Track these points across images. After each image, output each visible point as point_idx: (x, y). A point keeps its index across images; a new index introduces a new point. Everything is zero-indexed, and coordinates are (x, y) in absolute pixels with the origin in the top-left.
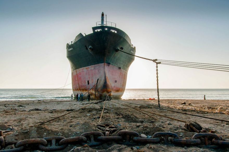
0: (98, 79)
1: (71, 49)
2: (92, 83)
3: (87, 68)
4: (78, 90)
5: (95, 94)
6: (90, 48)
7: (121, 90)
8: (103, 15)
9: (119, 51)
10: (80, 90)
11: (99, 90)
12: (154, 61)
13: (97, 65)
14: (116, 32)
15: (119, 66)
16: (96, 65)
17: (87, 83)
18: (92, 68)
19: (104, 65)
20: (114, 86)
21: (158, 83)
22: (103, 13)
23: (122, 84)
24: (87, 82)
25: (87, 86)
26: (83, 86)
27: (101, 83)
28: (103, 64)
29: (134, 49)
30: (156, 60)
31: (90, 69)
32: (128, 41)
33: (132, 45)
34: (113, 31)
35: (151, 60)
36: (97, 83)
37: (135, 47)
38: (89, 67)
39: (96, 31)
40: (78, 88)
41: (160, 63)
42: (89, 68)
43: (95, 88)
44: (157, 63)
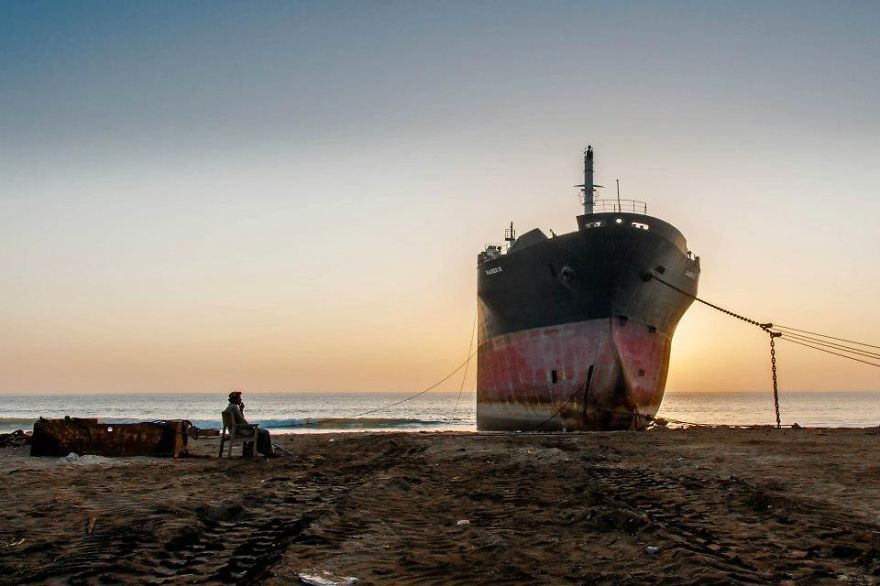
0: (591, 367)
1: (494, 271)
2: (570, 378)
3: (547, 333)
4: (511, 400)
5: (585, 412)
6: (566, 273)
7: (654, 399)
8: (589, 155)
9: (653, 279)
10: (521, 400)
11: (599, 401)
12: (766, 327)
13: (586, 323)
14: (646, 227)
15: (650, 324)
16: (581, 323)
17: (549, 379)
18: (570, 332)
19: (611, 323)
20: (638, 388)
21: (775, 383)
22: (590, 147)
23: (657, 381)
24: (549, 375)
25: (550, 388)
26: (533, 388)
27: (608, 380)
28: (607, 320)
29: (694, 266)
30: (770, 325)
31: (560, 335)
32: (679, 247)
33: (690, 253)
34: (638, 225)
35: (757, 324)
36: (589, 380)
37: (697, 258)
38: (558, 327)
39: (588, 225)
40: (513, 393)
41: (779, 335)
42: (557, 331)
43: (585, 394)
44: (774, 335)
